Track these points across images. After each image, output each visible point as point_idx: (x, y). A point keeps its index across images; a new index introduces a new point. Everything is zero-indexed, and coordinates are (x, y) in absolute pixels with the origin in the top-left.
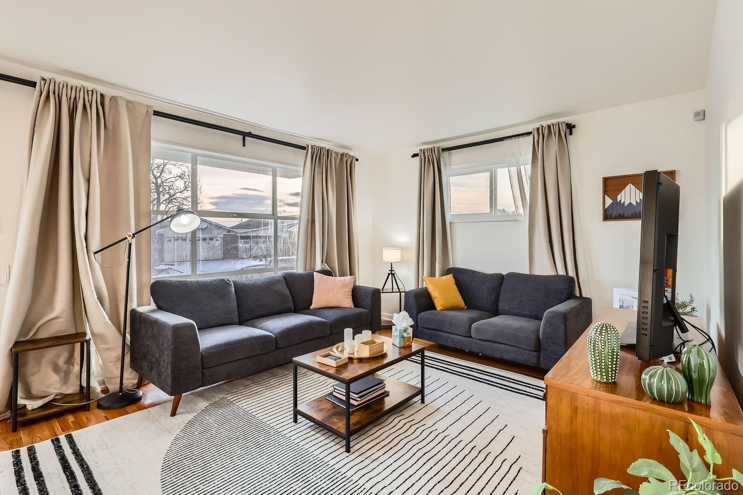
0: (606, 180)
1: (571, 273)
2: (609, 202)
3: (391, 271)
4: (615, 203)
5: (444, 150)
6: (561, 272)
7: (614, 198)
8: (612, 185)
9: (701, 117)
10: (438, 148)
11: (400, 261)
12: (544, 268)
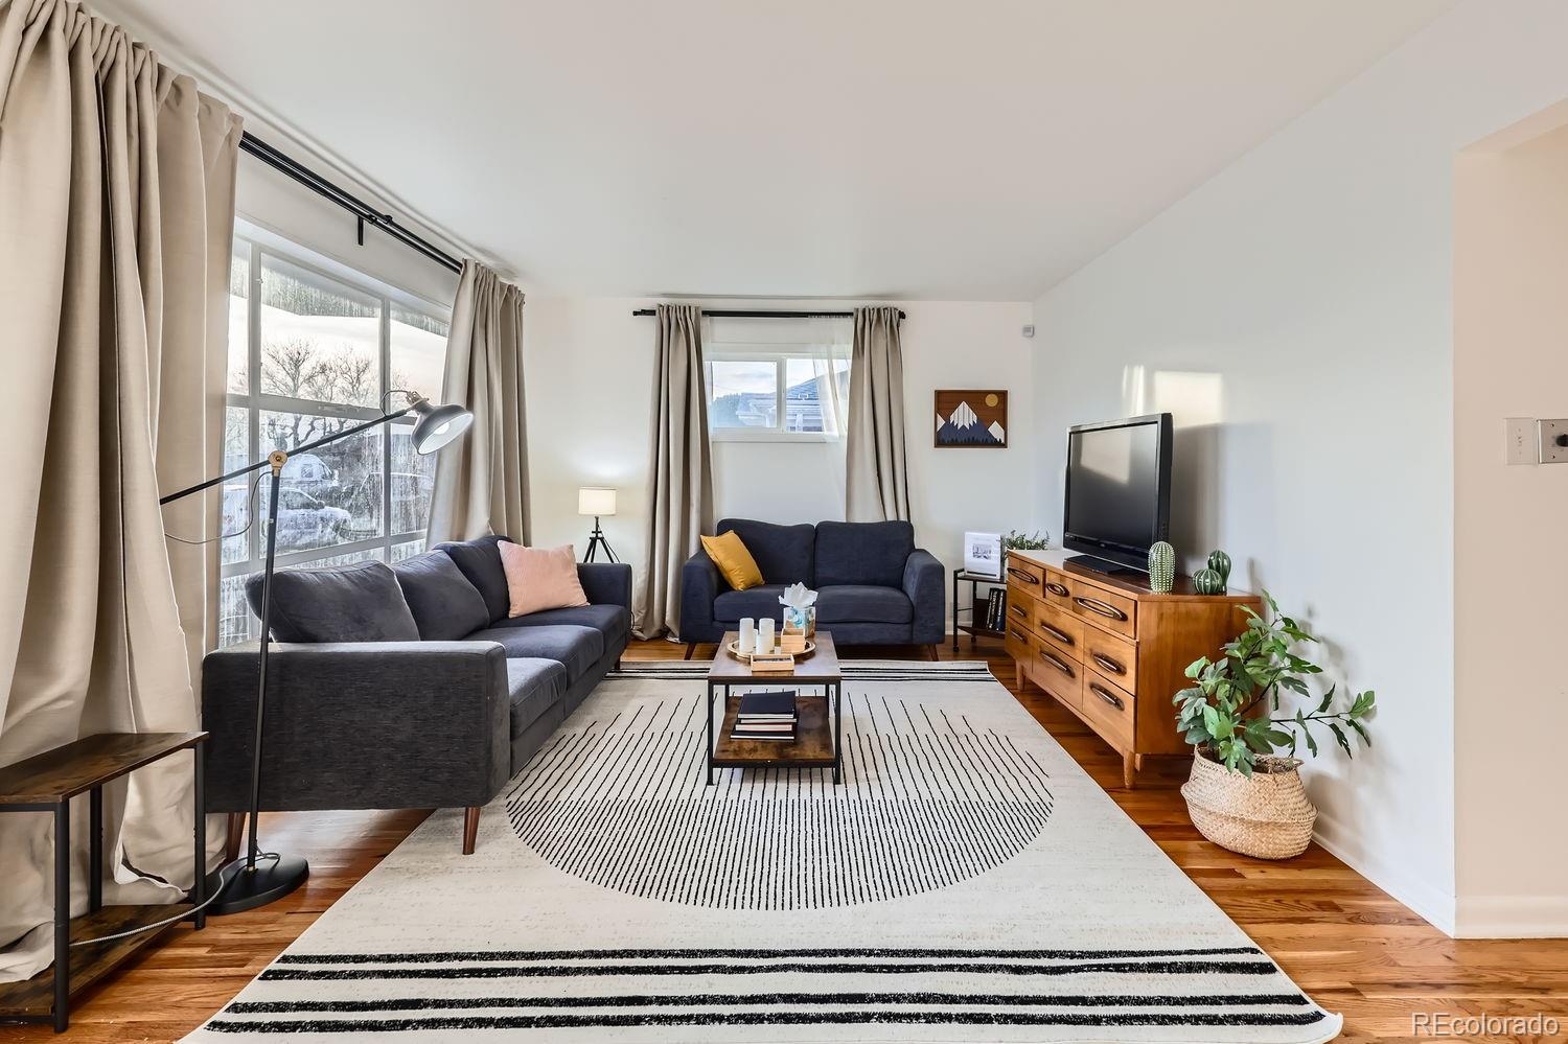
0: (939, 394)
1: (903, 518)
2: (941, 422)
3: (597, 532)
4: (949, 426)
5: (705, 313)
6: (891, 517)
7: (947, 418)
8: (946, 401)
9: (1031, 334)
10: (697, 309)
11: (614, 512)
12: (867, 513)
